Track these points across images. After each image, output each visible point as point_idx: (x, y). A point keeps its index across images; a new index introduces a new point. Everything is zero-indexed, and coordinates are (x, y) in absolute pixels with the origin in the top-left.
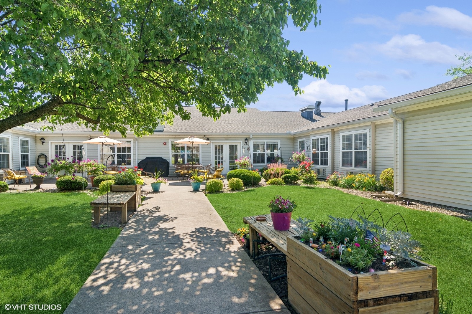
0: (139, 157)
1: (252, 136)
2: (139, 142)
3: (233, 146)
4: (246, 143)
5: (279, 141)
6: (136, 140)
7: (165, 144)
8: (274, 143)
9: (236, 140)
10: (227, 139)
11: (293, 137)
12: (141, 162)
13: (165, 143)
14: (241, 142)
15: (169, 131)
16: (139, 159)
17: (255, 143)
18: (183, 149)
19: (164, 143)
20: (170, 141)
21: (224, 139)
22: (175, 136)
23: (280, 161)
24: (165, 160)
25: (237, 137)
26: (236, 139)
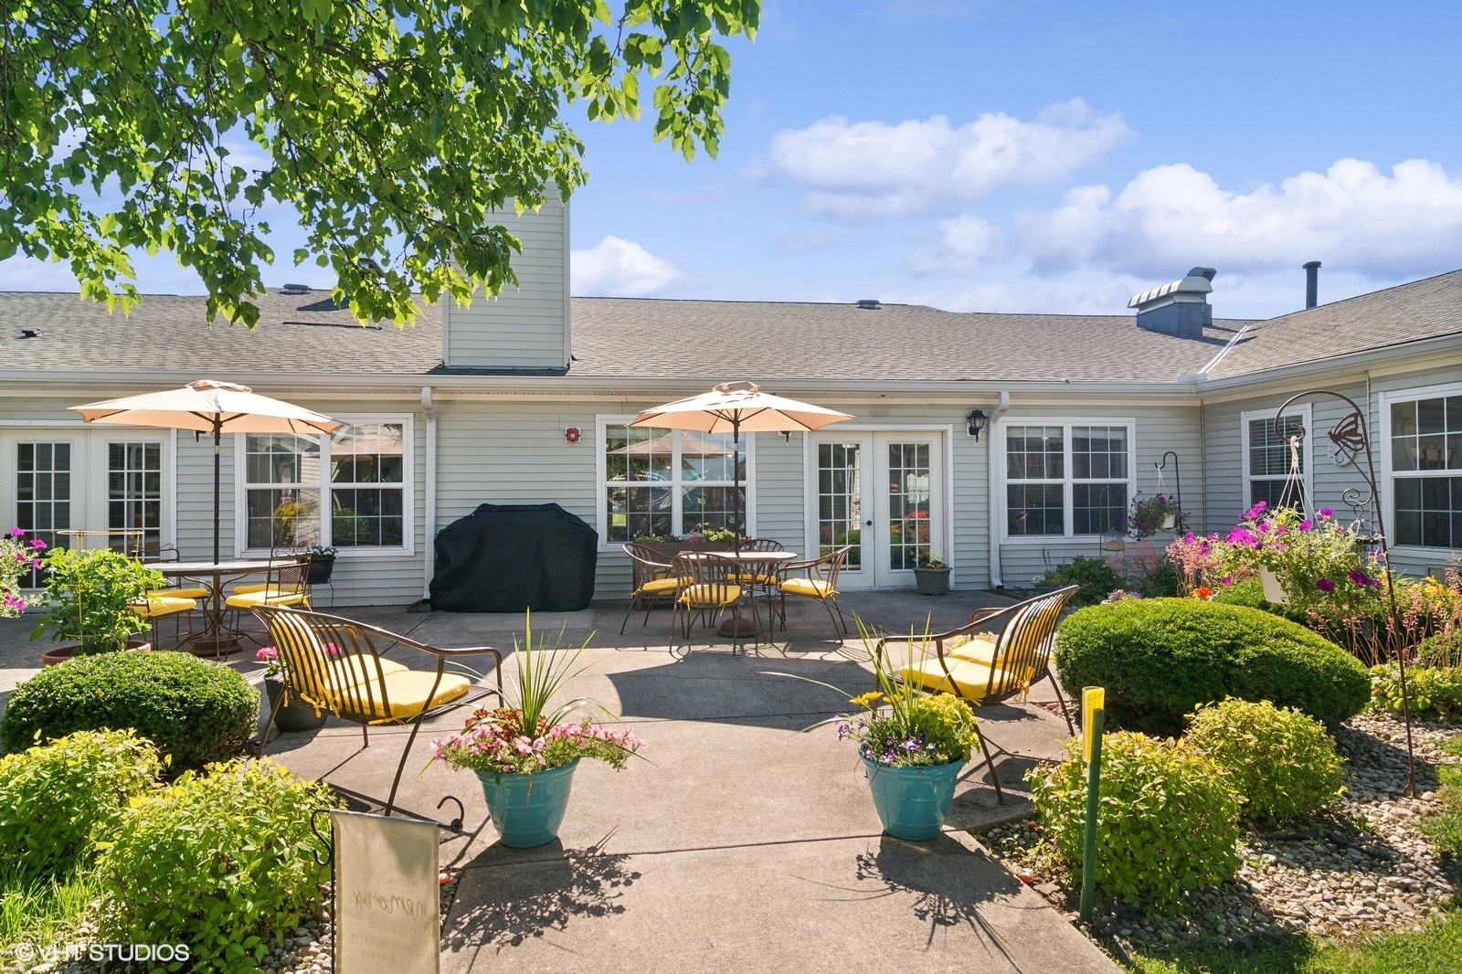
0: (443, 504)
1: (1012, 395)
2: (443, 425)
3: (909, 449)
4: (974, 431)
5: (1130, 423)
6: (430, 416)
7: (572, 436)
8: (1110, 436)
9: (924, 418)
10: (879, 413)
11: (1198, 403)
12: (450, 528)
13: (575, 431)
14: (950, 428)
15: (592, 372)
16: (442, 513)
17: (1016, 435)
18: (662, 461)
19: (570, 431)
20: (602, 421)
21: (866, 411)
22: (622, 399)
23: (1169, 522)
24: (574, 520)
25: (931, 401)
26: (926, 412)
